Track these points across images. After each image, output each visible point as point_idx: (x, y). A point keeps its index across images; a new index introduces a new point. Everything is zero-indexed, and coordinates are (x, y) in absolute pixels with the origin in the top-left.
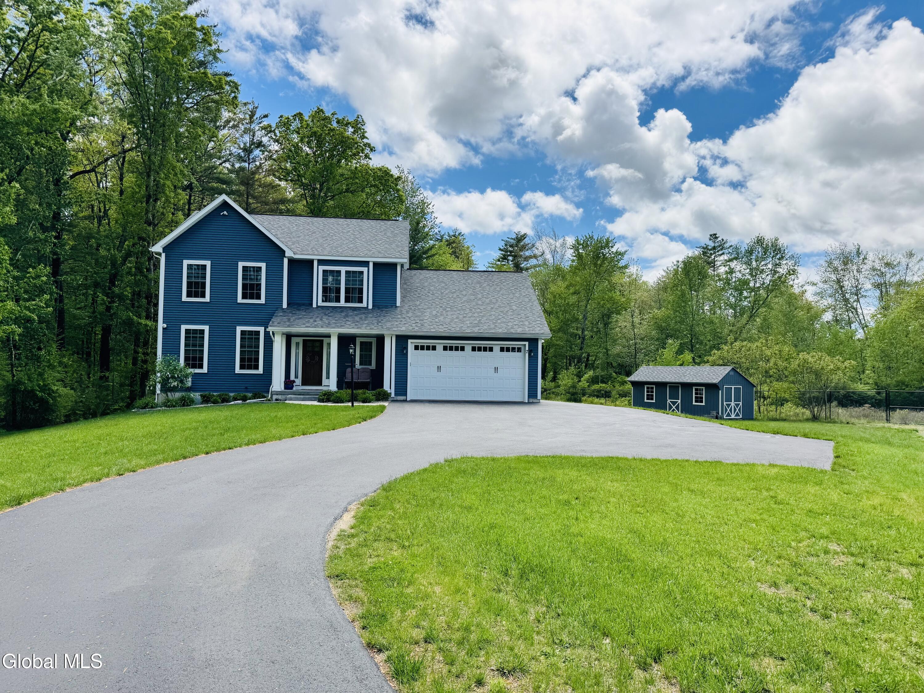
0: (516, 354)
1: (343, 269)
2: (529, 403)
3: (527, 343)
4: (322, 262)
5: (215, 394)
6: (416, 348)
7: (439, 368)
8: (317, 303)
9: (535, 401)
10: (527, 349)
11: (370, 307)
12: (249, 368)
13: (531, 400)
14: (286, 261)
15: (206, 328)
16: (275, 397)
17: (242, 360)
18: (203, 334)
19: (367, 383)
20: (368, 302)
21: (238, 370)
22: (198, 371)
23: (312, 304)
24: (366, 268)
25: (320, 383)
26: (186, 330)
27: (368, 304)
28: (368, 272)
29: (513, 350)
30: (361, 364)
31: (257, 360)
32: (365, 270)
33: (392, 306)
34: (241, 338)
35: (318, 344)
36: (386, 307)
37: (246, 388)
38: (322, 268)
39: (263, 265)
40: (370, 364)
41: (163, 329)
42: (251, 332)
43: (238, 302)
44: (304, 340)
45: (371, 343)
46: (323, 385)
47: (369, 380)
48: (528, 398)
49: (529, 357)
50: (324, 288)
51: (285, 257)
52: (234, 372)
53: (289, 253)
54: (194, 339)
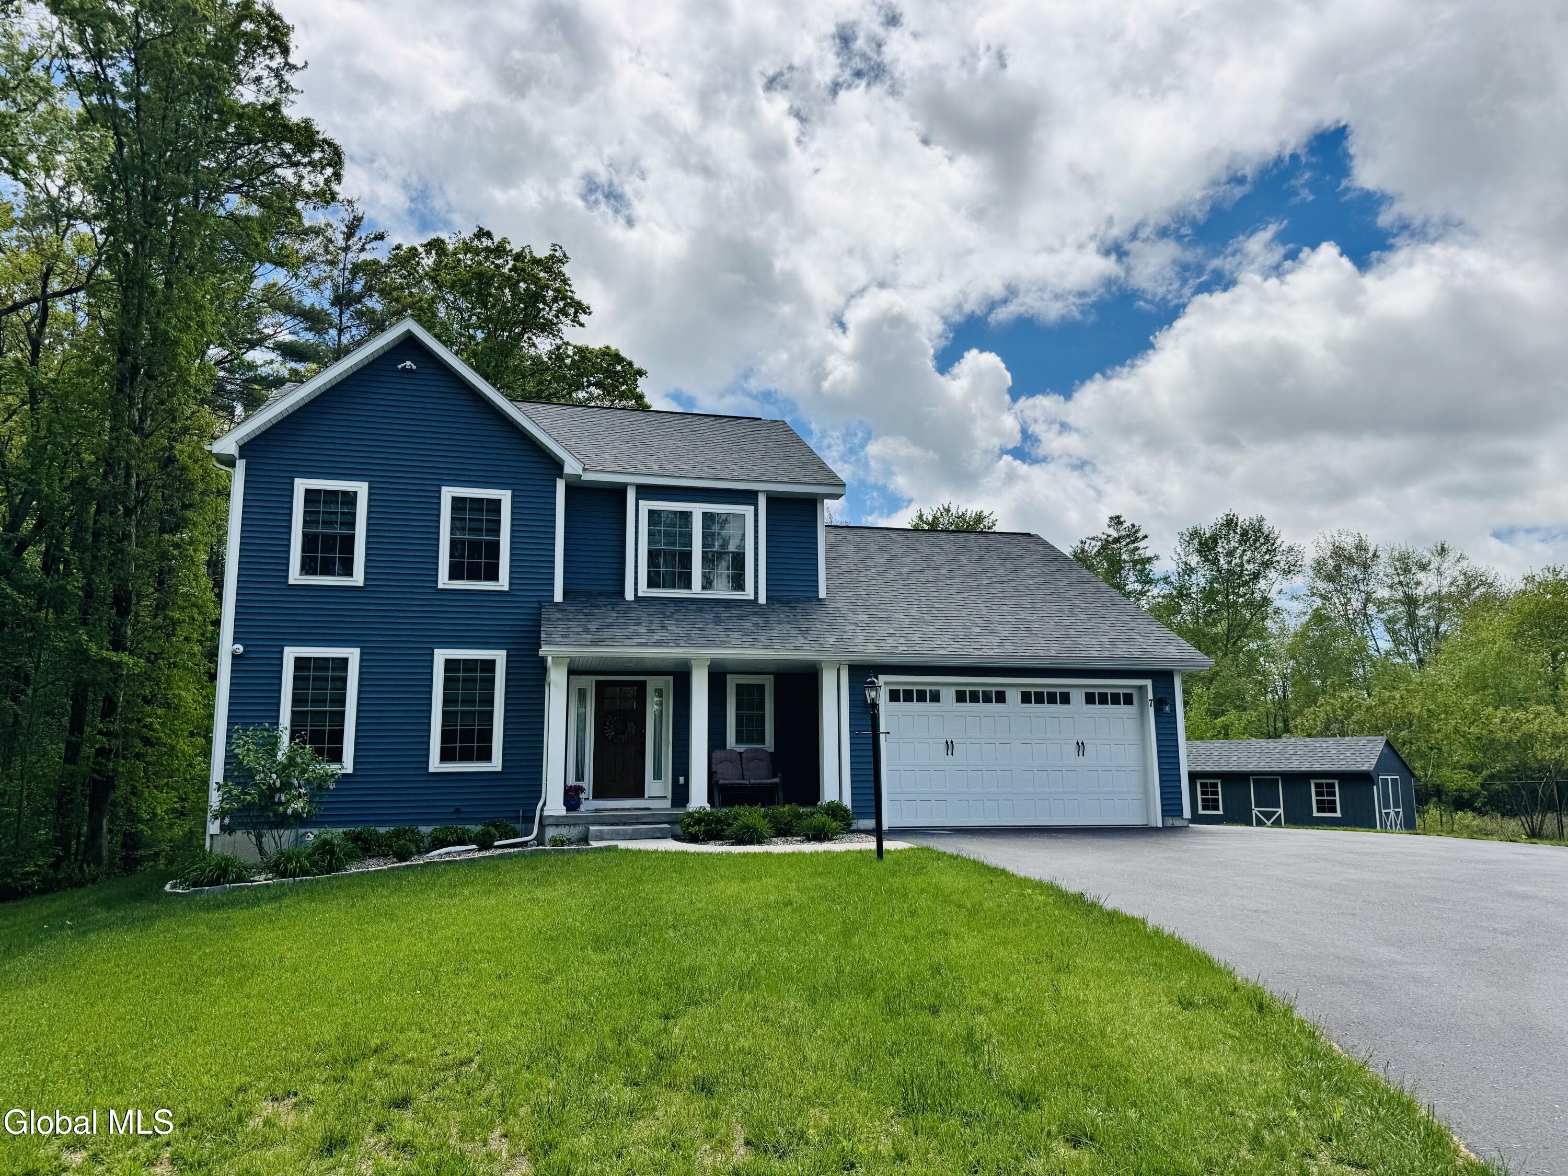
0: (1122, 709)
1: (697, 510)
2: (1165, 830)
3: (1149, 683)
4: (645, 492)
5: (382, 830)
6: (894, 696)
7: (950, 746)
8: (636, 590)
9: (1178, 823)
10: (1150, 696)
11: (762, 600)
12: (466, 757)
13: (1170, 822)
14: (561, 486)
15: (353, 655)
16: (550, 832)
17: (446, 736)
18: (345, 669)
19: (773, 788)
20: (756, 588)
21: (435, 764)
22: (334, 767)
23: (622, 593)
24: (752, 508)
25: (639, 792)
26: (297, 659)
27: (756, 593)
28: (756, 516)
29: (1116, 700)
30: (739, 740)
31: (487, 735)
32: (748, 510)
33: (809, 600)
34: (447, 680)
35: (633, 691)
36: (797, 600)
37: (458, 811)
38: (646, 505)
39: (505, 497)
40: (763, 741)
41: (235, 656)
42: (472, 665)
43: (440, 586)
44: (597, 682)
45: (761, 688)
46: (646, 796)
47: (776, 780)
48: (1163, 816)
49: (1156, 716)
50: (650, 553)
51: (561, 477)
52: (427, 768)
53: (572, 467)
54: (319, 684)
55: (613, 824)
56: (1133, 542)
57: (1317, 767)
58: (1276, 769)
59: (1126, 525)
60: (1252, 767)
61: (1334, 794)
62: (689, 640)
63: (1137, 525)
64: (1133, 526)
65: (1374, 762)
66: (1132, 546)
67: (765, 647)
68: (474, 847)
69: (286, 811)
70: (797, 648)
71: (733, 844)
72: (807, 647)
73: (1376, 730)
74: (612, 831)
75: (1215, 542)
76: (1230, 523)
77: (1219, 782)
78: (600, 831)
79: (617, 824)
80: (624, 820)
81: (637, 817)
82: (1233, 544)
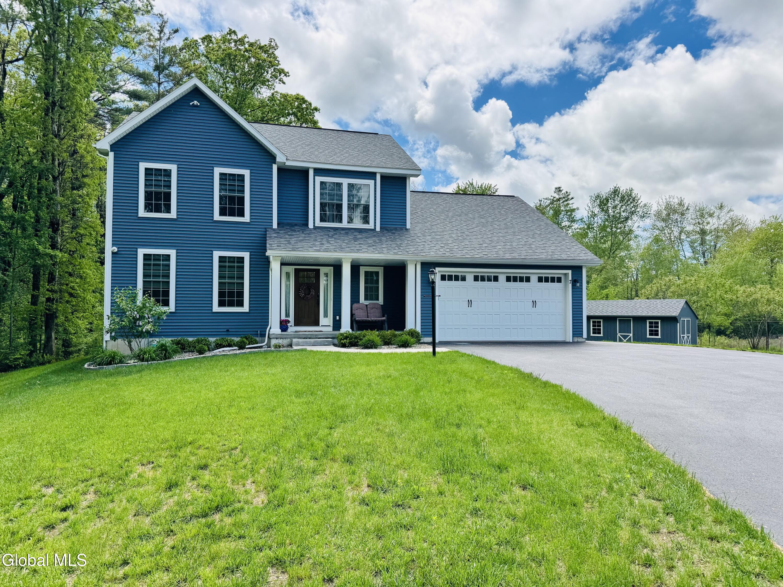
0: (556, 285)
1: (345, 182)
2: (573, 343)
3: (570, 272)
4: (318, 172)
5: (190, 339)
7: (470, 302)
8: (314, 223)
9: (580, 340)
10: (570, 278)
11: (378, 229)
12: (231, 304)
13: (576, 339)
14: (275, 168)
15: (172, 253)
16: (274, 342)
17: (221, 294)
18: (169, 260)
19: (383, 322)
20: (375, 223)
21: (216, 308)
22: (165, 309)
23: (307, 225)
24: (373, 181)
25: (316, 323)
26: (144, 255)
27: (375, 225)
28: (375, 185)
29: (553, 280)
30: (366, 299)
31: (241, 294)
32: (371, 182)
33: (401, 229)
34: (220, 267)
35: (313, 274)
36: (396, 229)
37: (228, 331)
38: (319, 179)
39: (247, 173)
40: (378, 299)
41: (113, 253)
42: (232, 259)
43: (215, 219)
44: (296, 269)
45: (377, 273)
46: (320, 325)
47: (384, 318)
48: (573, 337)
49: (572, 288)
50: (321, 204)
51: (275, 163)
52: (212, 310)
53: (280, 158)
54: (156, 268)
55: (304, 338)
56: (567, 200)
57: (650, 314)
58: (630, 314)
59: (563, 192)
60: (619, 314)
61: (658, 327)
62: (341, 249)
63: (568, 192)
64: (567, 192)
65: (679, 312)
66: (565, 203)
67: (379, 253)
68: (236, 348)
69: (142, 330)
70: (395, 254)
71: (363, 348)
72: (400, 253)
73: (680, 296)
74: (303, 342)
75: (608, 201)
76: (616, 192)
77: (602, 320)
78: (298, 341)
79: (306, 338)
80: (309, 336)
81: (316, 335)
82: (616, 202)
